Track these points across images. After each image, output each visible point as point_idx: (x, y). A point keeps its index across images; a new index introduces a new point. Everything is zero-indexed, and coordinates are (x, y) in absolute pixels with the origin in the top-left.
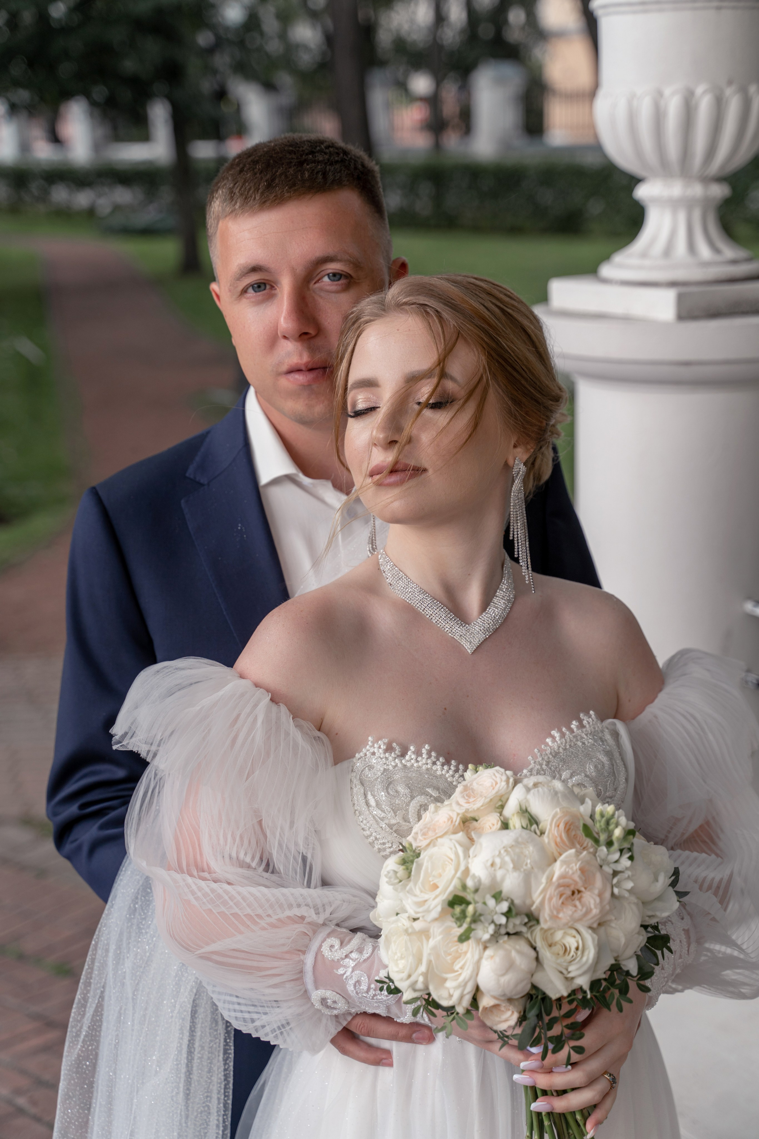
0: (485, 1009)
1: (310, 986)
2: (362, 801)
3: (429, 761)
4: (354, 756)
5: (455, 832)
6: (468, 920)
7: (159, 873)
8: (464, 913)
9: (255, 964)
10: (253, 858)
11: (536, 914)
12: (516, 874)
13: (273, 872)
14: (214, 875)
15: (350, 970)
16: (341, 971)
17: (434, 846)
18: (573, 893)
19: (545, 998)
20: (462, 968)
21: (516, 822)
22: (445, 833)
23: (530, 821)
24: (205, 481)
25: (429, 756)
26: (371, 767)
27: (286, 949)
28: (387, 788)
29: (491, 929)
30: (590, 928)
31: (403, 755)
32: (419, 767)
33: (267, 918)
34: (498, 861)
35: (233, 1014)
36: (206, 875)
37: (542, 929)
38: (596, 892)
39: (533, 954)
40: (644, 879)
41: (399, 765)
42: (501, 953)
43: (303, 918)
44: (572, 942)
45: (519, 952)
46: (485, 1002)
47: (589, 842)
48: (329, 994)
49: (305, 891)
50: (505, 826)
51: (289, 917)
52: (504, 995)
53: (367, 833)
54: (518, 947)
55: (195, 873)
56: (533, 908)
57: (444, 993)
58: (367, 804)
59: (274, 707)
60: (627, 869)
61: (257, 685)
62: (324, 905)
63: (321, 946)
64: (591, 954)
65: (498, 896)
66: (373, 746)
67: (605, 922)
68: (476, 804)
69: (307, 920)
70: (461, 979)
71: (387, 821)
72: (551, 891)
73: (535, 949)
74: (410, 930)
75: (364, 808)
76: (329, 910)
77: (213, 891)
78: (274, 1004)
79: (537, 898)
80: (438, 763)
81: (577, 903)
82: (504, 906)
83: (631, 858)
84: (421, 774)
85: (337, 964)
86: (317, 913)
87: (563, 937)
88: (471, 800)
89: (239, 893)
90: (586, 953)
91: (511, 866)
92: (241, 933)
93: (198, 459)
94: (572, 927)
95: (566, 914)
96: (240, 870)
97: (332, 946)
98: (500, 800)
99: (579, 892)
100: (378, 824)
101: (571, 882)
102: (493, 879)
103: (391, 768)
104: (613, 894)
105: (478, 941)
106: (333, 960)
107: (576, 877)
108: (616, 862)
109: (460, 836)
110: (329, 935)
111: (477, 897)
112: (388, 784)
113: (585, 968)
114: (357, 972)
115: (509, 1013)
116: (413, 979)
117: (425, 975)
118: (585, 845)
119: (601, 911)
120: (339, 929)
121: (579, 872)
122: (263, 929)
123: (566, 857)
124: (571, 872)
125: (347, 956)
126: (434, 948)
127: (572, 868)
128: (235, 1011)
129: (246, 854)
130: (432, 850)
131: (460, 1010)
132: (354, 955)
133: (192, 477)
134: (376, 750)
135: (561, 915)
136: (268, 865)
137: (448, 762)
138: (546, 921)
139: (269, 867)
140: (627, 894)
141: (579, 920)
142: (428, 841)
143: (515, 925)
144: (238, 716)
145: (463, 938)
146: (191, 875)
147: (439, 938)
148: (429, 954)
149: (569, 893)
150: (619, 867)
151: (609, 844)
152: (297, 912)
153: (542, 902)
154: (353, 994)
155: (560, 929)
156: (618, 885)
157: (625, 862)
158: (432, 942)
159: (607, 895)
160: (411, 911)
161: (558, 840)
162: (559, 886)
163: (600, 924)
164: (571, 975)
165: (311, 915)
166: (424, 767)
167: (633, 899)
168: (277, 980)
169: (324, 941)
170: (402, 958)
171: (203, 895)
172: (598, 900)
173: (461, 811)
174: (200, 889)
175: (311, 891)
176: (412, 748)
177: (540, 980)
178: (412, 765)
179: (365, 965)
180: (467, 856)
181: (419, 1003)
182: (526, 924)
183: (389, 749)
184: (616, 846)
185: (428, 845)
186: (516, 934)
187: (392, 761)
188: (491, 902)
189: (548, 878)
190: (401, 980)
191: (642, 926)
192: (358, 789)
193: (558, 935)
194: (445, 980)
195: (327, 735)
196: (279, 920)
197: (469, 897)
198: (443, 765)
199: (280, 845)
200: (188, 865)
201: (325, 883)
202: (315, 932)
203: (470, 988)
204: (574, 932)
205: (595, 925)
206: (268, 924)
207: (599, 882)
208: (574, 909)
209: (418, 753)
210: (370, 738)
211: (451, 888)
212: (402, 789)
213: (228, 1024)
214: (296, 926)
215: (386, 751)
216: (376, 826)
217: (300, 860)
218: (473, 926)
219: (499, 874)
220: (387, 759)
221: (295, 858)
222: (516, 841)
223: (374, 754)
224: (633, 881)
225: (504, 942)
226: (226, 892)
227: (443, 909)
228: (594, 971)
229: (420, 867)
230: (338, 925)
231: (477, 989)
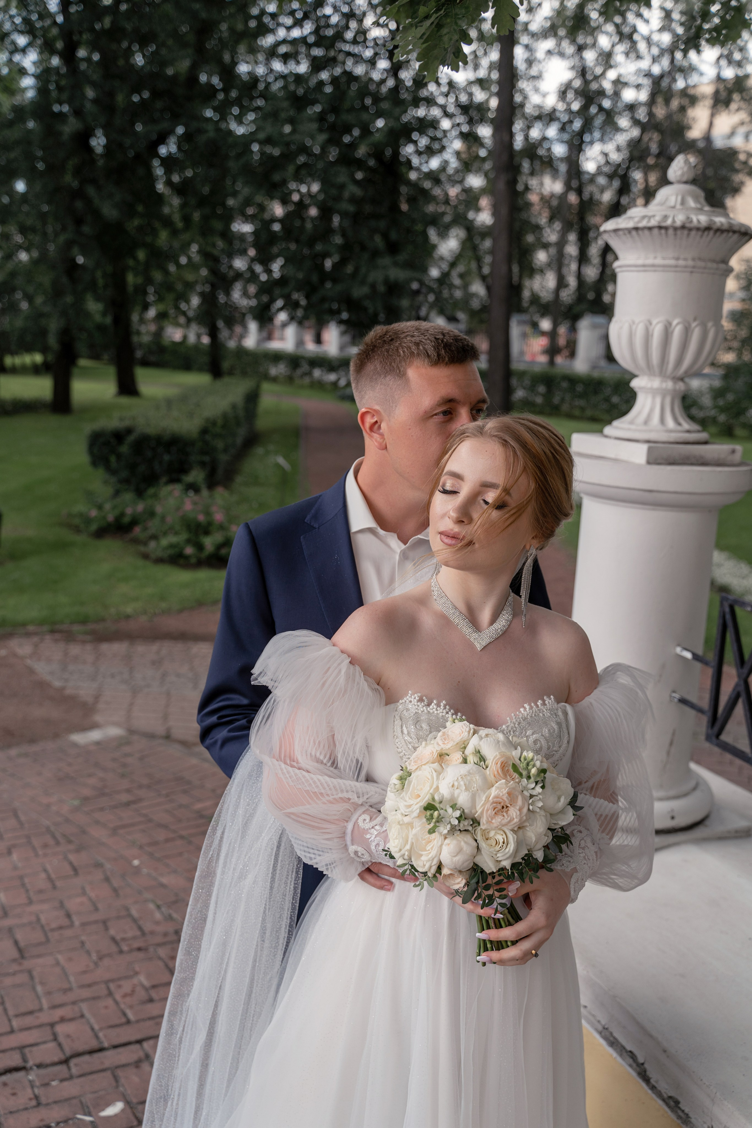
0: (445, 876)
1: (349, 842)
2: (399, 730)
3: (444, 711)
4: (398, 702)
5: (433, 763)
6: (434, 820)
7: (266, 759)
8: (432, 815)
9: (316, 824)
10: (325, 757)
11: (478, 819)
12: (466, 793)
13: (336, 768)
14: (299, 765)
15: (374, 836)
16: (368, 836)
17: (420, 770)
18: (503, 807)
19: (483, 871)
20: (432, 848)
21: (471, 759)
22: (427, 763)
23: (480, 759)
24: (316, 525)
25: (445, 708)
26: (408, 710)
27: (336, 818)
28: (416, 724)
29: (449, 827)
30: (513, 830)
31: (429, 705)
32: (437, 714)
33: (326, 797)
34: (456, 784)
35: (303, 853)
36: (295, 764)
37: (481, 829)
38: (518, 808)
39: (475, 844)
40: (551, 801)
41: (425, 711)
42: (455, 842)
43: (349, 799)
44: (500, 838)
45: (466, 842)
46: (445, 871)
47: (516, 775)
48: (359, 849)
49: (354, 783)
50: (465, 761)
51: (341, 798)
52: (456, 868)
53: (400, 750)
54: (465, 839)
55: (288, 762)
56: (476, 816)
57: (421, 864)
58: (402, 732)
59: (352, 667)
60: (539, 794)
61: (342, 652)
62: (363, 794)
63: (358, 819)
64: (511, 847)
65: (454, 807)
66: (411, 697)
67: (523, 827)
68: (447, 746)
69: (352, 801)
70: (430, 856)
71: (412, 745)
72: (488, 806)
73: (476, 841)
74: (401, 823)
75: (400, 734)
76: (366, 797)
77: (296, 775)
78: (329, 851)
79: (479, 809)
80: (450, 713)
81: (505, 814)
82: (458, 813)
83: (543, 787)
84: (438, 718)
85: (366, 831)
86: (358, 797)
87: (495, 835)
88: (446, 742)
89: (312, 779)
90: (509, 846)
91: (464, 788)
92: (309, 804)
93: (313, 511)
94: (500, 828)
95: (497, 821)
96: (316, 764)
97: (365, 820)
98: (464, 744)
99: (507, 807)
100: (407, 745)
101: (501, 800)
102: (453, 795)
103: (420, 712)
104: (529, 809)
105: (441, 834)
106: (364, 829)
107: (505, 798)
108: (533, 789)
109: (436, 765)
110: (364, 812)
111: (441, 806)
112: (417, 721)
113: (508, 855)
114: (378, 838)
115: (460, 879)
116: (402, 852)
117: (410, 851)
118: (513, 777)
119: (520, 820)
120: (371, 809)
121: (507, 795)
122: (324, 803)
123: (500, 784)
124: (501, 794)
125: (373, 827)
126: (415, 835)
127: (502, 792)
128: (305, 851)
129: (320, 754)
130: (418, 773)
131: (430, 874)
132: (377, 827)
133: (308, 522)
134: (412, 700)
135: (494, 821)
136: (333, 763)
137: (456, 713)
138: (484, 824)
139: (334, 764)
140: (538, 810)
141: (504, 825)
142: (416, 767)
143: (464, 825)
144: (329, 668)
145: (431, 831)
146: (285, 763)
147: (418, 829)
148: (412, 838)
149: (500, 807)
150: (534, 793)
151: (529, 777)
152: (345, 795)
153: (482, 813)
154: (374, 851)
155: (492, 829)
156: (533, 804)
157: (539, 790)
158: (414, 831)
159: (525, 810)
160: (403, 810)
161: (496, 773)
162: (493, 803)
163: (519, 828)
164: (499, 859)
165: (354, 798)
166: (441, 714)
167: (543, 813)
168: (329, 836)
169: (360, 816)
170: (396, 838)
171: (290, 777)
172: (518, 813)
173: (439, 749)
174: (288, 772)
175: (358, 784)
176: (435, 702)
177: (479, 860)
178: (434, 712)
179: (383, 835)
180: (438, 778)
181: (406, 867)
182: (471, 825)
183: (421, 700)
184: (532, 779)
185: (417, 769)
186: (465, 830)
187: (421, 708)
188: (450, 810)
189: (486, 797)
190: (396, 852)
191: (549, 829)
192: (398, 722)
193: (492, 834)
194: (422, 855)
195: (383, 688)
196: (335, 799)
197: (437, 805)
198: (453, 715)
199: (344, 753)
200: (285, 756)
201: (369, 779)
202: (355, 809)
203: (435, 862)
204: (502, 832)
205: (516, 829)
206: (327, 801)
207: (520, 801)
208: (502, 818)
209: (438, 705)
210: (410, 692)
211: (426, 799)
212: (425, 726)
213: (299, 859)
214: (344, 804)
215: (418, 701)
216: (405, 746)
217: (355, 761)
218: (437, 824)
219: (457, 792)
220: (418, 706)
221: (352, 761)
222: (469, 772)
223: (411, 702)
224: (542, 802)
225: (457, 835)
226: (304, 777)
227: (420, 811)
228: (515, 857)
229: (410, 783)
230: (371, 806)
231: (441, 862)
